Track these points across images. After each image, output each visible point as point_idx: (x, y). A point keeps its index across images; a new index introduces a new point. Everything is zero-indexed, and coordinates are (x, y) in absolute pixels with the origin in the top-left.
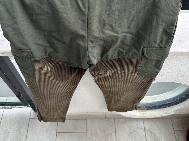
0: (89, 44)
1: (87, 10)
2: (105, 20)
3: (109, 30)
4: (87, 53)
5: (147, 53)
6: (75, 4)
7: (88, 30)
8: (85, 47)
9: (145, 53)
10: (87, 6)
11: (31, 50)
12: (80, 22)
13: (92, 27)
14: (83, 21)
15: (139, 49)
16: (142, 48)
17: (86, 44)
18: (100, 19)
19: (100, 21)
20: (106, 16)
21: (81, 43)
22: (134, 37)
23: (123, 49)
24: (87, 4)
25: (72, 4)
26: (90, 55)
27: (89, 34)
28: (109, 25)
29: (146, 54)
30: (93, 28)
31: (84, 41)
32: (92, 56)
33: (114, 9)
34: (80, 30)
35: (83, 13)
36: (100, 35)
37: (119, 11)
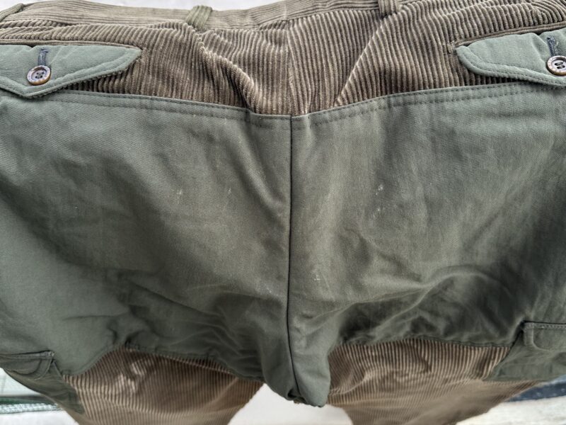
0: (298, 330)
1: (288, 207)
2: (367, 238)
3: (383, 272)
4: (287, 360)
6: (234, 180)
7: (294, 281)
9: (529, 339)
10: (285, 189)
12: (258, 249)
13: (312, 267)
14: (271, 245)
17: (285, 327)
18: (345, 234)
19: (343, 241)
20: (371, 224)
21: (264, 323)
22: (485, 277)
24: (288, 184)
25: (219, 179)
27: (297, 292)
28: (384, 257)
30: (314, 271)
33: (406, 196)
34: (258, 281)
35: (269, 216)
36: (345, 294)
37: (430, 203)
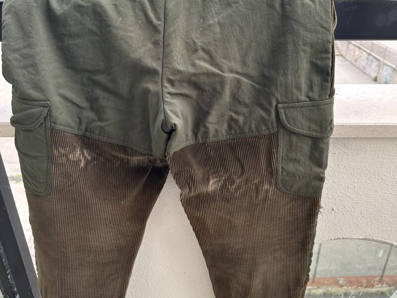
0: (166, 87)
1: (163, 24)
2: (197, 41)
3: (204, 60)
5: (286, 114)
6: (143, 17)
7: (165, 60)
8: (157, 94)
10: (162, 16)
11: (49, 101)
12: (150, 45)
13: (172, 52)
14: (156, 43)
15: (268, 106)
16: (274, 104)
17: (161, 86)
18: (187, 40)
19: (187, 45)
20: (198, 35)
23: (237, 113)
24: (163, 14)
25: (136, 16)
26: (167, 108)
27: (166, 65)
28: (203, 50)
29: (285, 119)
30: (174, 54)
31: (156, 82)
32: (172, 111)
33: (211, 22)
34: (149, 60)
35: (155, 29)
36: (187, 68)
37: (220, 24)
